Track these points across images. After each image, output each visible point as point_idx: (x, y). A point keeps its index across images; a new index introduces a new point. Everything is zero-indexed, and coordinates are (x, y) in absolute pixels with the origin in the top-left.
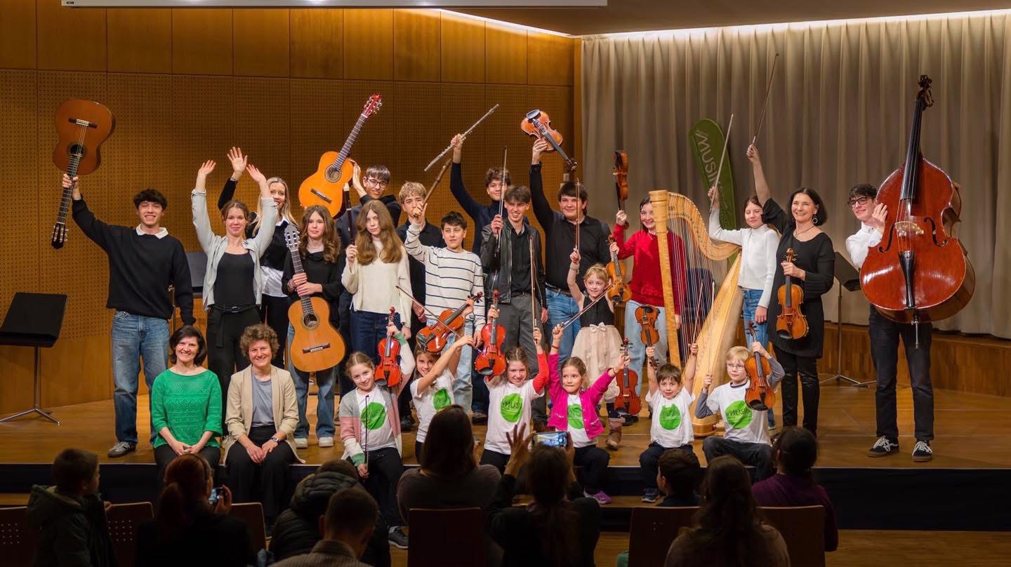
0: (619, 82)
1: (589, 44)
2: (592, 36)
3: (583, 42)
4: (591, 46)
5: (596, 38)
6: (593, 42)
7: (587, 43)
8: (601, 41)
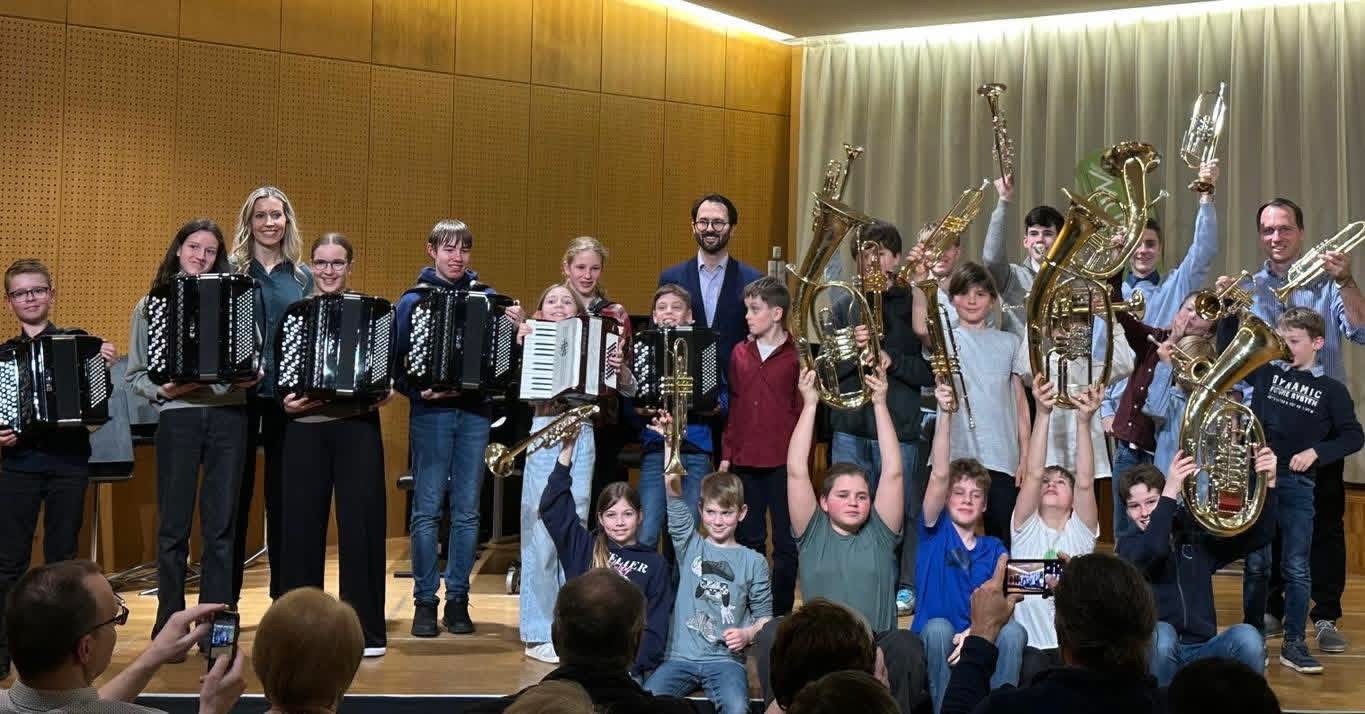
0: (861, 108)
1: (816, 52)
2: (821, 39)
3: (805, 49)
4: (818, 56)
5: (827, 42)
6: (821, 48)
7: (811, 49)
8: (835, 46)
